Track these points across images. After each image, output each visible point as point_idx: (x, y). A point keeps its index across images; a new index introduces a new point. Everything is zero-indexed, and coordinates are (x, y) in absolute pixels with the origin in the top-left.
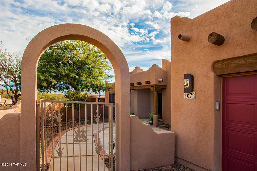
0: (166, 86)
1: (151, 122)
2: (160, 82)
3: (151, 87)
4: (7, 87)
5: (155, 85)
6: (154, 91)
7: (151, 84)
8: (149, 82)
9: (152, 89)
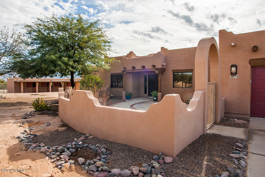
0: (165, 69)
1: (155, 98)
2: (163, 65)
3: (156, 70)
5: (161, 68)
6: (159, 73)
7: (156, 68)
8: (154, 66)
9: (157, 72)
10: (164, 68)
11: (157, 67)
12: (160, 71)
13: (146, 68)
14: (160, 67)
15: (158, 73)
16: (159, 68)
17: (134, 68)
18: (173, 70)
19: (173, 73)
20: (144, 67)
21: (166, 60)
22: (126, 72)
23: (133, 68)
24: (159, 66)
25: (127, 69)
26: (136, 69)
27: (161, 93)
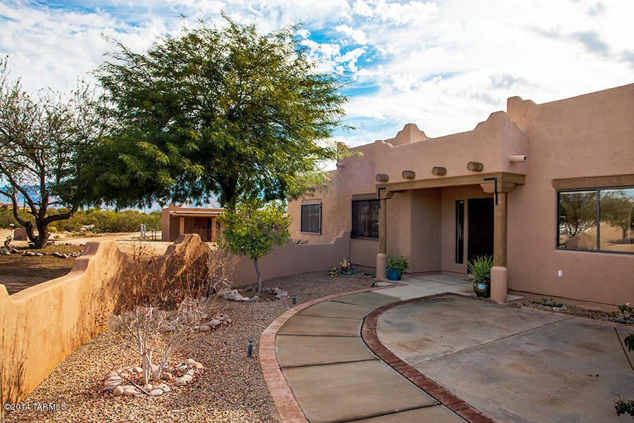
0: (523, 176)
1: (481, 287)
2: (512, 163)
3: (485, 180)
4: (14, 194)
5: (503, 173)
6: (497, 193)
7: (484, 171)
8: (477, 167)
9: (488, 188)
10: (519, 171)
11: (487, 170)
12: (499, 185)
13: (450, 174)
14: (501, 171)
15: (494, 191)
16: (498, 173)
17: (410, 175)
18: (555, 180)
19: (558, 193)
20: (441, 171)
21: (527, 142)
22: (388, 189)
23: (406, 175)
24: (495, 166)
25: (390, 182)
26: (417, 178)
27: (504, 269)
